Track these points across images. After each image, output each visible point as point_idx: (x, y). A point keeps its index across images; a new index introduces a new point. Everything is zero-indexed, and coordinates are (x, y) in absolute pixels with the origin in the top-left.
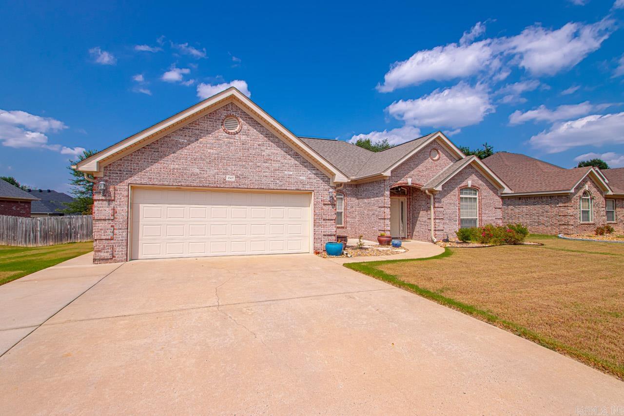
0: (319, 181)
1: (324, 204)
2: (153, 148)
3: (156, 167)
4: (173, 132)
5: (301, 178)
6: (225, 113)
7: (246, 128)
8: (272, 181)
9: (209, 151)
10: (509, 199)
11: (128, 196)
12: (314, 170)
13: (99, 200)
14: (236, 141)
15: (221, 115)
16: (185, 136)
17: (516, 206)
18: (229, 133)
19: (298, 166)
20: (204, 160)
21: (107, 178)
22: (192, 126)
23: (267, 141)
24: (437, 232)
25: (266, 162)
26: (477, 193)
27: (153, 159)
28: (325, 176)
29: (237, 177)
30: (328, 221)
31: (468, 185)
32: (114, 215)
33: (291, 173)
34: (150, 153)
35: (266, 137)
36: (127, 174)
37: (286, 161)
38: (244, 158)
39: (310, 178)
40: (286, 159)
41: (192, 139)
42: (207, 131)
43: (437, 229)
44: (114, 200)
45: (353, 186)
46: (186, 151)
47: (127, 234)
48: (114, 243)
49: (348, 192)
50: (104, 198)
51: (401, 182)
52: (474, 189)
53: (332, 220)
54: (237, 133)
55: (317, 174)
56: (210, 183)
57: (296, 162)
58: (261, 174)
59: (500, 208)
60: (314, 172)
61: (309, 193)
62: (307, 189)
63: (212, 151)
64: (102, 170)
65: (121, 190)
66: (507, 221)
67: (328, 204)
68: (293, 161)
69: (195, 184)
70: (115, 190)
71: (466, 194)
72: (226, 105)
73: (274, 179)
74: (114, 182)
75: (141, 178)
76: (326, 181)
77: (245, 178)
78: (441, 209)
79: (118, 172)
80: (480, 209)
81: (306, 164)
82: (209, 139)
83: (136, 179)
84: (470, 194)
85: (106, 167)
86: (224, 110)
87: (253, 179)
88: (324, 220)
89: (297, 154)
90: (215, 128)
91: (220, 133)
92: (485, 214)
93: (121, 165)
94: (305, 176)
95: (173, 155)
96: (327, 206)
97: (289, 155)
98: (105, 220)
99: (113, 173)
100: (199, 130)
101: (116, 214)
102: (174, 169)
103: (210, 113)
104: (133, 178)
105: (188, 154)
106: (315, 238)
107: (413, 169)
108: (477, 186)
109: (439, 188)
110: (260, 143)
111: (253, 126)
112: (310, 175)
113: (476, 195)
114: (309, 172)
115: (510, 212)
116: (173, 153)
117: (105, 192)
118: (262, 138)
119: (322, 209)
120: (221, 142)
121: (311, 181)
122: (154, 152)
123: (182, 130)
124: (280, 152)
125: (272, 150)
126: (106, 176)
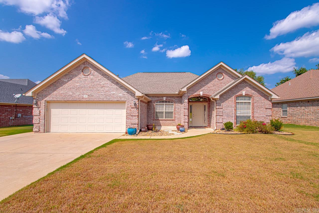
0: (129, 96)
1: (132, 108)
2: (54, 85)
3: (55, 92)
4: (62, 77)
5: (119, 95)
6: (83, 66)
7: (93, 72)
8: (105, 97)
9: (76, 84)
10: (302, 102)
11: (45, 105)
12: (126, 90)
13: (35, 107)
14: (88, 79)
15: (82, 67)
16: (67, 78)
17: (306, 107)
18: (85, 75)
19: (118, 89)
20: (74, 88)
21: (37, 98)
22: (69, 74)
23: (102, 78)
24: (217, 124)
25: (102, 88)
26: (251, 99)
27: (54, 90)
28: (133, 94)
29: (88, 96)
30: (134, 117)
31: (242, 94)
32: (40, 114)
33: (114, 92)
34: (53, 87)
35: (102, 75)
36: (45, 96)
37: (112, 87)
38: (92, 86)
39: (124, 95)
40: (112, 86)
41: (69, 79)
42: (76, 75)
43: (217, 122)
44: (40, 107)
45: (179, 97)
46: (67, 85)
47: (45, 121)
48: (40, 125)
49: (176, 101)
50: (36, 107)
51: (196, 94)
52: (248, 96)
53: (136, 116)
54: (89, 75)
55: (128, 92)
56: (77, 99)
57: (117, 87)
58: (100, 94)
59: (270, 109)
60: (126, 91)
61: (124, 102)
62: (122, 100)
63: (77, 84)
64: (36, 95)
65: (42, 103)
66: (301, 117)
67: (134, 108)
68: (115, 86)
69: (70, 100)
70: (40, 103)
71: (241, 100)
72: (84, 62)
73: (106, 96)
74: (40, 100)
75: (50, 98)
76: (133, 96)
77: (92, 96)
78: (221, 110)
79: (42, 96)
80: (253, 109)
81: (122, 88)
82: (76, 79)
83: (47, 99)
84: (244, 100)
85: (37, 94)
86: (83, 65)
87: (96, 96)
88: (131, 116)
89: (117, 83)
90: (79, 74)
91: (81, 76)
92: (257, 112)
93: (43, 93)
94: (121, 94)
95: (61, 87)
96: (133, 109)
97: (113, 83)
98: (37, 115)
99: (40, 96)
100: (72, 75)
101: (40, 113)
102: (62, 93)
103: (77, 67)
104: (47, 98)
105: (67, 86)
106: (126, 125)
107: (204, 86)
108: (250, 94)
109: (218, 97)
110: (100, 79)
111: (96, 71)
112: (124, 93)
113: (250, 100)
114: (124, 92)
115: (302, 111)
116: (62, 86)
117: (37, 104)
118: (100, 76)
119: (131, 110)
120: (82, 80)
121: (125, 96)
122: (55, 86)
123: (65, 76)
124: (109, 82)
125: (105, 82)
126: (37, 97)
